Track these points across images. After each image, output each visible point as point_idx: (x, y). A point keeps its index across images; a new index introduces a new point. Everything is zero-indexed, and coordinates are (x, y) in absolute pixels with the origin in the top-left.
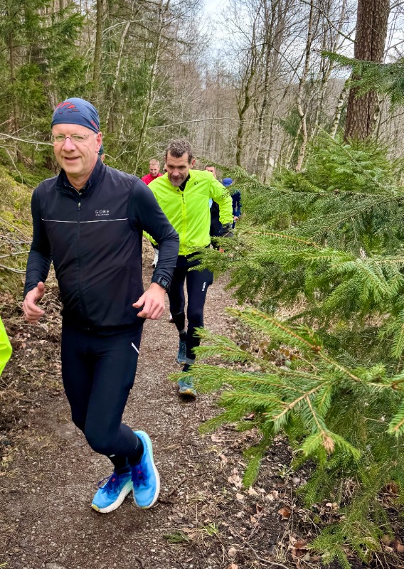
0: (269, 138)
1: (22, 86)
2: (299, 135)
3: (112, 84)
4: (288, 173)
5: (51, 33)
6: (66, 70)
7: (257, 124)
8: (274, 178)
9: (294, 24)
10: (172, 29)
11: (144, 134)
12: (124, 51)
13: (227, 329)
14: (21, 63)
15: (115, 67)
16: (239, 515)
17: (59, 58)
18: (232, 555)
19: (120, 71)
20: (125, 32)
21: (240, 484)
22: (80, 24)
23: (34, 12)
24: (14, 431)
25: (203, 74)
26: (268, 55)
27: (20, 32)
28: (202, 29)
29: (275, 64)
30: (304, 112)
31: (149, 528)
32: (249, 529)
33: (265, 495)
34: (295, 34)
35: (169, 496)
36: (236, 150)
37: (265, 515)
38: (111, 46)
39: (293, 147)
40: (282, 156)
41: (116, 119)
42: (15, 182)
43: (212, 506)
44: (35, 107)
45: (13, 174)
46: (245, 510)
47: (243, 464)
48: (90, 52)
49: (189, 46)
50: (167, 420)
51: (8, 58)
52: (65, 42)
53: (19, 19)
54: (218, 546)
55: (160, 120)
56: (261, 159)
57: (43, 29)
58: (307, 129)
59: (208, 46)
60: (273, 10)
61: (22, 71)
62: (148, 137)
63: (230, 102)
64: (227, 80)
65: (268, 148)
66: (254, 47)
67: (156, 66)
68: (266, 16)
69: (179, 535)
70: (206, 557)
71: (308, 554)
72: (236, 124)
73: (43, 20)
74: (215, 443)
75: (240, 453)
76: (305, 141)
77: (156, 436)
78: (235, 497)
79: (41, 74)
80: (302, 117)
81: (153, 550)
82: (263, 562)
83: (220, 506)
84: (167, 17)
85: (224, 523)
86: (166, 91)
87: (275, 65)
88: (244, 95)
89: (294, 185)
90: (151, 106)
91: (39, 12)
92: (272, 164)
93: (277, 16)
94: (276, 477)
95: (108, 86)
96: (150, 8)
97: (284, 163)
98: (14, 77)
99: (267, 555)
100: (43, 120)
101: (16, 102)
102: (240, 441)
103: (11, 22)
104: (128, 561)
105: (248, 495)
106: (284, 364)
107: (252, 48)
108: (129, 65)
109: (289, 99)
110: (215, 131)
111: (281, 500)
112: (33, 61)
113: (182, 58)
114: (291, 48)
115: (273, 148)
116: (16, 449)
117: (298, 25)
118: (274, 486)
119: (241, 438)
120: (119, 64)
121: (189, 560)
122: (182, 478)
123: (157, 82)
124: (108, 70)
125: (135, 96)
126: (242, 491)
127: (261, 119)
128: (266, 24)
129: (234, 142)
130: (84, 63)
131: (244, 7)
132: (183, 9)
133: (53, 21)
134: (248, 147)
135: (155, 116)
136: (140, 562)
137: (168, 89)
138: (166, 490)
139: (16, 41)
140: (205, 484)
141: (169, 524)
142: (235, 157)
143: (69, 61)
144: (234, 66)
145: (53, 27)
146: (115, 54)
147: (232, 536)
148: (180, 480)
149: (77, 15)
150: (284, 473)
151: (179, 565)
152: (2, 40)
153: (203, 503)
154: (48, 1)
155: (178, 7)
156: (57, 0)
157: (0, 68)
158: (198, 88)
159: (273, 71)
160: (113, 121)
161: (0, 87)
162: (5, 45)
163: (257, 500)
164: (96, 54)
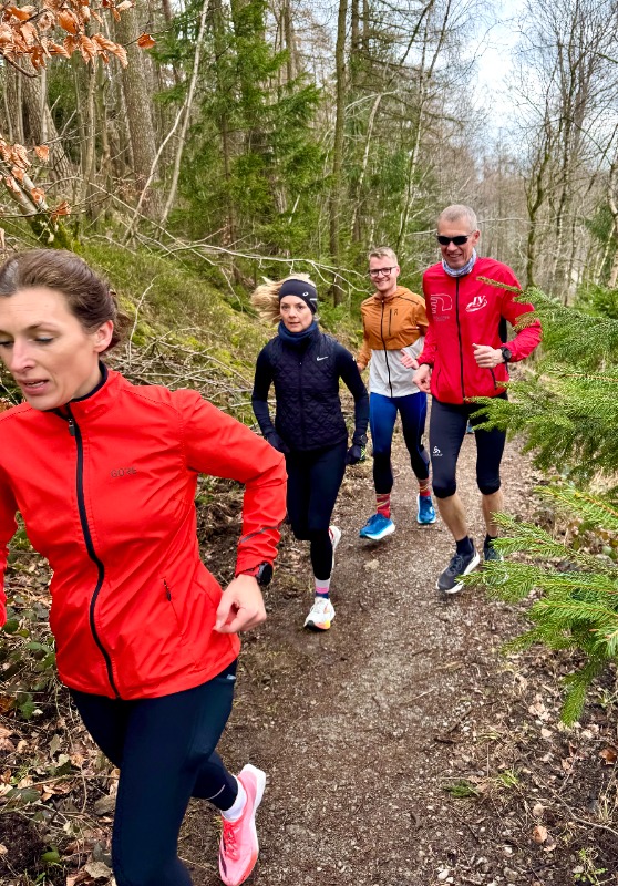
0: (570, 244)
1: (239, 184)
2: (612, 239)
3: (359, 177)
4: (599, 291)
5: (278, 112)
6: (298, 160)
7: (554, 226)
8: (578, 298)
9: (601, 91)
10: (436, 102)
11: (403, 243)
12: (373, 133)
13: (521, 504)
14: (238, 153)
15: (362, 155)
16: (546, 759)
17: (288, 146)
18: (538, 813)
19: (369, 160)
20: (375, 108)
21: (546, 716)
22: (315, 100)
23: (255, 86)
25: (480, 161)
26: (567, 134)
27: (236, 112)
28: (477, 102)
29: (576, 144)
31: (422, 777)
32: (559, 777)
33: (581, 731)
34: (602, 104)
35: (449, 733)
36: (526, 261)
37: (581, 758)
38: (357, 127)
39: (603, 256)
40: (590, 267)
41: (364, 223)
42: (232, 310)
43: (509, 748)
44: (257, 210)
45: (230, 300)
46: (553, 752)
47: (549, 689)
48: (328, 136)
49: (461, 124)
50: (444, 629)
51: (221, 147)
52: (296, 124)
53: (235, 95)
54: (518, 801)
55: (422, 223)
56: (561, 272)
57: (267, 108)
59: (485, 124)
60: (573, 73)
61: (240, 164)
62: (407, 246)
63: (516, 197)
64: (512, 168)
65: (569, 258)
66: (547, 123)
67: (416, 152)
68: (563, 83)
69: (465, 786)
72: (526, 226)
73: (266, 95)
74: (511, 660)
75: (546, 673)
77: (429, 652)
78: (539, 735)
79: (264, 167)
80: (614, 215)
81: (430, 808)
82: (581, 824)
83: (519, 745)
84: (431, 87)
85: (525, 770)
86: (430, 184)
87: (576, 146)
88: (536, 187)
89: (608, 306)
90: (410, 206)
91: (261, 85)
92: (576, 279)
93: (577, 81)
94: (596, 706)
95: (353, 179)
96: (407, 75)
97: (591, 278)
98: (229, 171)
99: (586, 814)
100: (268, 228)
101: (232, 204)
102: (544, 657)
103: (224, 99)
105: (557, 731)
106: (601, 552)
107: (545, 125)
108: (381, 153)
109: (597, 191)
110: (497, 236)
111: (602, 739)
112: (254, 150)
113: (451, 140)
114: (598, 123)
115: (576, 257)
117: (607, 92)
118: (593, 718)
119: (545, 652)
120: (367, 151)
121: (479, 821)
122: (466, 707)
123: (418, 173)
124: (353, 159)
125: (390, 193)
126: (549, 725)
127: (558, 219)
128: (563, 92)
129: (523, 250)
130: (322, 151)
131: (532, 70)
132: (451, 77)
133: (279, 96)
134: (542, 257)
135: (416, 218)
137: (432, 182)
138: (445, 724)
139: (231, 124)
140: (498, 716)
141: (451, 771)
142: (524, 270)
143: (301, 149)
144: (521, 149)
145: (280, 105)
146: (362, 138)
147: (537, 787)
148: (464, 710)
149: (310, 87)
150: (606, 701)
151: (466, 826)
152: (211, 123)
153: (496, 743)
154: (272, 69)
155: (444, 72)
156: (283, 68)
157: (211, 159)
158: (472, 179)
159: (573, 154)
160: (361, 226)
161: (211, 186)
162: (216, 129)
163: (570, 738)
164: (336, 138)
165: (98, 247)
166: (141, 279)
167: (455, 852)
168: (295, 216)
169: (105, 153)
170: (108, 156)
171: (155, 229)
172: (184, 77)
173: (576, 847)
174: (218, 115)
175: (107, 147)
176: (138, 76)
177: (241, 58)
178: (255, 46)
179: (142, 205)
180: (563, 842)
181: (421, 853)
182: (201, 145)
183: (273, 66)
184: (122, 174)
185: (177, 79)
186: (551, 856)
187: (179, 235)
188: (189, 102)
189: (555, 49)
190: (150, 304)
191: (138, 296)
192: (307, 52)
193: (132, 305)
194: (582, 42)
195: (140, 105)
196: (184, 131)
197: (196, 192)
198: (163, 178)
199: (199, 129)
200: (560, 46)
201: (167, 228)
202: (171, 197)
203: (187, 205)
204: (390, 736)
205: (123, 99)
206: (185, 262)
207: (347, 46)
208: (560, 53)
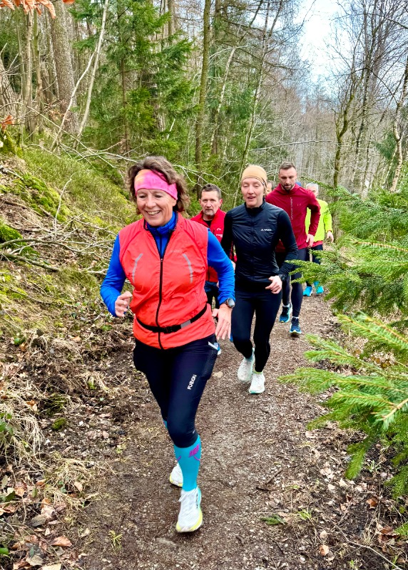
0: (365, 161)
1: (133, 110)
2: (395, 158)
3: (217, 108)
4: (384, 194)
5: (161, 59)
6: (174, 94)
7: (354, 147)
9: (394, 49)
10: (274, 55)
11: (247, 156)
12: (228, 76)
14: (133, 87)
15: (220, 92)
16: (330, 503)
17: (168, 83)
18: (323, 537)
19: (225, 95)
20: (231, 57)
21: (332, 476)
22: (188, 50)
23: (145, 38)
24: (127, 423)
25: (304, 99)
26: (367, 80)
27: (132, 57)
28: (303, 56)
29: (373, 88)
30: (400, 135)
31: (247, 511)
32: (339, 515)
33: (354, 486)
34: (394, 59)
35: (266, 484)
36: (333, 172)
37: (354, 504)
38: (216, 71)
39: (388, 170)
40: (378, 178)
41: (220, 141)
42: (126, 200)
43: (306, 496)
44: (145, 129)
45: (124, 193)
46: (336, 499)
47: (334, 459)
48: (197, 77)
49: (291, 71)
50: (265, 417)
51: (120, 84)
52: (174, 67)
53: (131, 45)
54: (311, 529)
55: (261, 143)
56: (357, 180)
57: (153, 55)
58: (402, 152)
59: (309, 72)
60: (374, 36)
61: (133, 95)
62: (250, 159)
63: (329, 125)
64: (326, 105)
65: (364, 170)
66: (353, 72)
67: (259, 90)
68: (366, 42)
69: (275, 518)
70: (300, 538)
71: (393, 539)
72: (334, 146)
73: (153, 45)
74: (309, 439)
75: (332, 449)
76: (401, 163)
77: (255, 431)
78: (326, 488)
79: (150, 98)
80: (398, 141)
81: (251, 531)
82: (352, 545)
83: (313, 494)
84: (270, 44)
85: (316, 510)
86: (268, 115)
87: (373, 90)
88: (343, 119)
89: (389, 204)
90: (253, 129)
91: (150, 38)
92: (368, 186)
93: (377, 41)
94: (365, 471)
95: (213, 109)
96: (254, 34)
97: (379, 185)
98: (126, 100)
99: (355, 539)
100: (152, 141)
101: (127, 124)
102: (332, 438)
103: (123, 48)
104: (229, 539)
105: (338, 486)
107: (352, 74)
108: (234, 90)
109: (387, 123)
110: (313, 153)
111: (368, 492)
112: (144, 85)
113: (284, 83)
114: (390, 72)
115: (369, 170)
116: (129, 438)
117: (396, 51)
118: (363, 479)
119: (333, 435)
120: (224, 89)
121: (284, 540)
122: (278, 468)
123: (260, 106)
124: (213, 94)
125: (238, 119)
126: (333, 482)
127: (358, 142)
128: (366, 49)
129: (332, 164)
130: (192, 87)
131: (345, 33)
132: (286, 36)
133: (162, 47)
134: (345, 169)
135: (257, 139)
136: (240, 540)
137: (269, 113)
138: (264, 478)
139: (128, 66)
140: (300, 475)
141: (266, 508)
142: (332, 178)
143: (177, 85)
144: (332, 90)
145: (163, 52)
146: (220, 79)
147: (324, 521)
148: (276, 470)
149: (184, 41)
150: (373, 468)
151: (275, 544)
152: (115, 66)
153: (297, 492)
154: (157, 26)
155: (280, 33)
156: (166, 26)
157: (113, 92)
158: (298, 112)
159: (371, 96)
160: (217, 143)
161: (113, 111)
162: (117, 70)
163: (347, 491)
164: (202, 79)
165: (34, 152)
166: (63, 176)
167: (267, 559)
168: (171, 134)
169: (39, 85)
170: (41, 87)
171: (73, 141)
172: (95, 32)
173: (347, 559)
174: (119, 59)
175: (40, 81)
176: (62, 30)
177: (136, 18)
178: (146, 9)
179: (65, 124)
180: (339, 556)
181: (245, 559)
182: (106, 80)
183: (158, 25)
184: (50, 101)
185: (90, 33)
186: (331, 564)
187: (90, 145)
188: (98, 49)
189: (361, 17)
190: (70, 193)
191: (61, 188)
192: (183, 16)
193: (57, 194)
194: (381, 11)
195: (64, 51)
196: (94, 71)
197: (102, 115)
198: (79, 105)
199: (105, 70)
200: (365, 14)
201: (82, 140)
202: (85, 118)
203: (96, 125)
204: (226, 485)
205: (52, 46)
206: (94, 165)
207: (212, 11)
208: (365, 20)
